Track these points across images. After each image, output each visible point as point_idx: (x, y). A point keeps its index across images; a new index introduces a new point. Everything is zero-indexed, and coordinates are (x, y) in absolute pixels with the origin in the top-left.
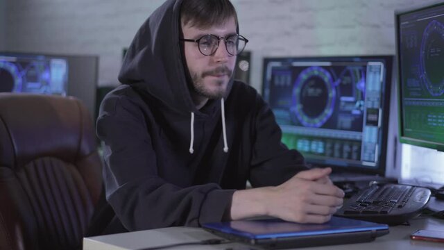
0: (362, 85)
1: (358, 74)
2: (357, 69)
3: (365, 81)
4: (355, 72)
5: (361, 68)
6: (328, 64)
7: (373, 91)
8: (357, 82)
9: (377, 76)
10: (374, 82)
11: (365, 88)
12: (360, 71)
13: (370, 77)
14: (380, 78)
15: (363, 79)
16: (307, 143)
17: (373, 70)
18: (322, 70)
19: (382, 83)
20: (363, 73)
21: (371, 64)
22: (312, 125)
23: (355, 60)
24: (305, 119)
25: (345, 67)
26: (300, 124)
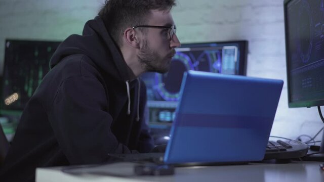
0: (219, 65)
1: (214, 56)
2: (213, 53)
3: (221, 61)
4: (211, 55)
5: (217, 51)
6: (187, 49)
7: (228, 69)
8: (213, 62)
9: (232, 57)
10: (229, 63)
11: (221, 67)
12: (216, 55)
13: (225, 58)
14: (235, 58)
15: (219, 60)
16: (168, 114)
17: (228, 53)
18: (182, 55)
19: (236, 63)
20: (219, 55)
21: (226, 48)
22: (173, 99)
23: (212, 45)
24: (167, 95)
25: (202, 52)
26: (162, 99)
